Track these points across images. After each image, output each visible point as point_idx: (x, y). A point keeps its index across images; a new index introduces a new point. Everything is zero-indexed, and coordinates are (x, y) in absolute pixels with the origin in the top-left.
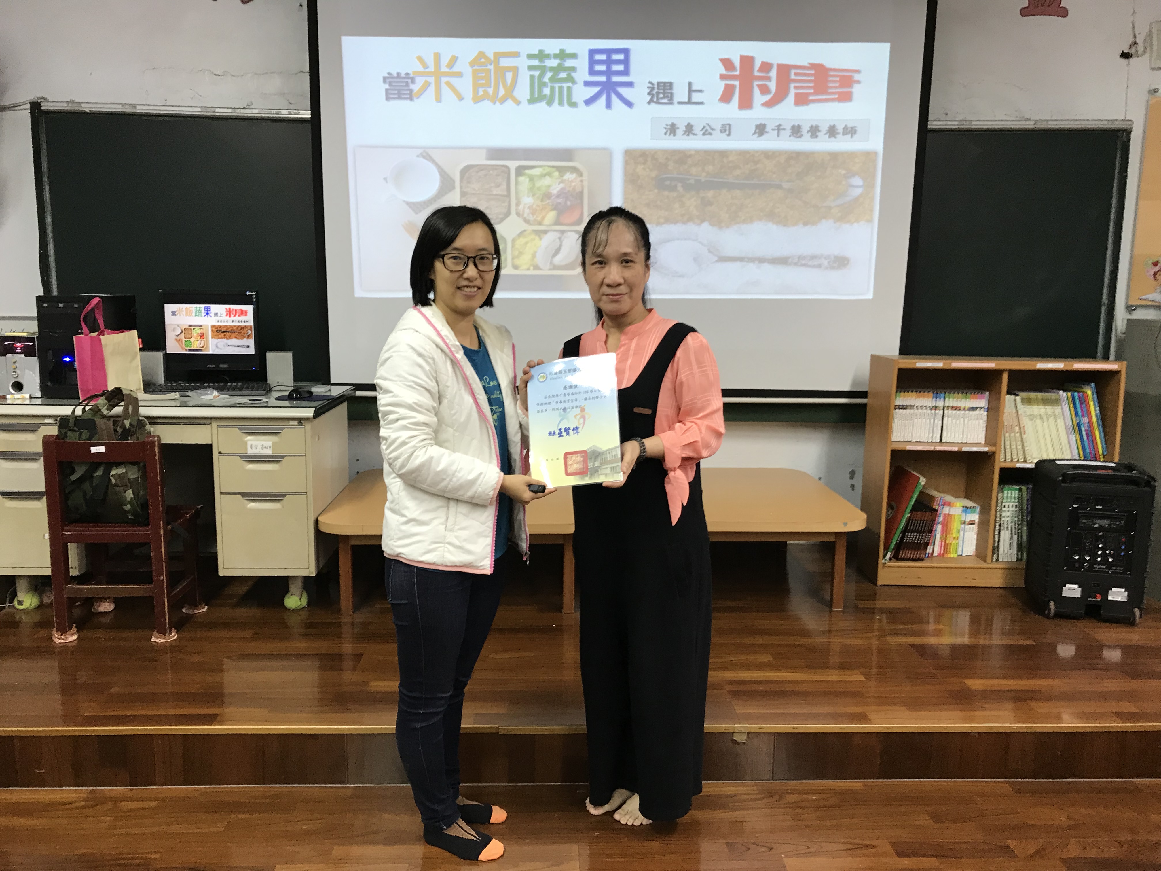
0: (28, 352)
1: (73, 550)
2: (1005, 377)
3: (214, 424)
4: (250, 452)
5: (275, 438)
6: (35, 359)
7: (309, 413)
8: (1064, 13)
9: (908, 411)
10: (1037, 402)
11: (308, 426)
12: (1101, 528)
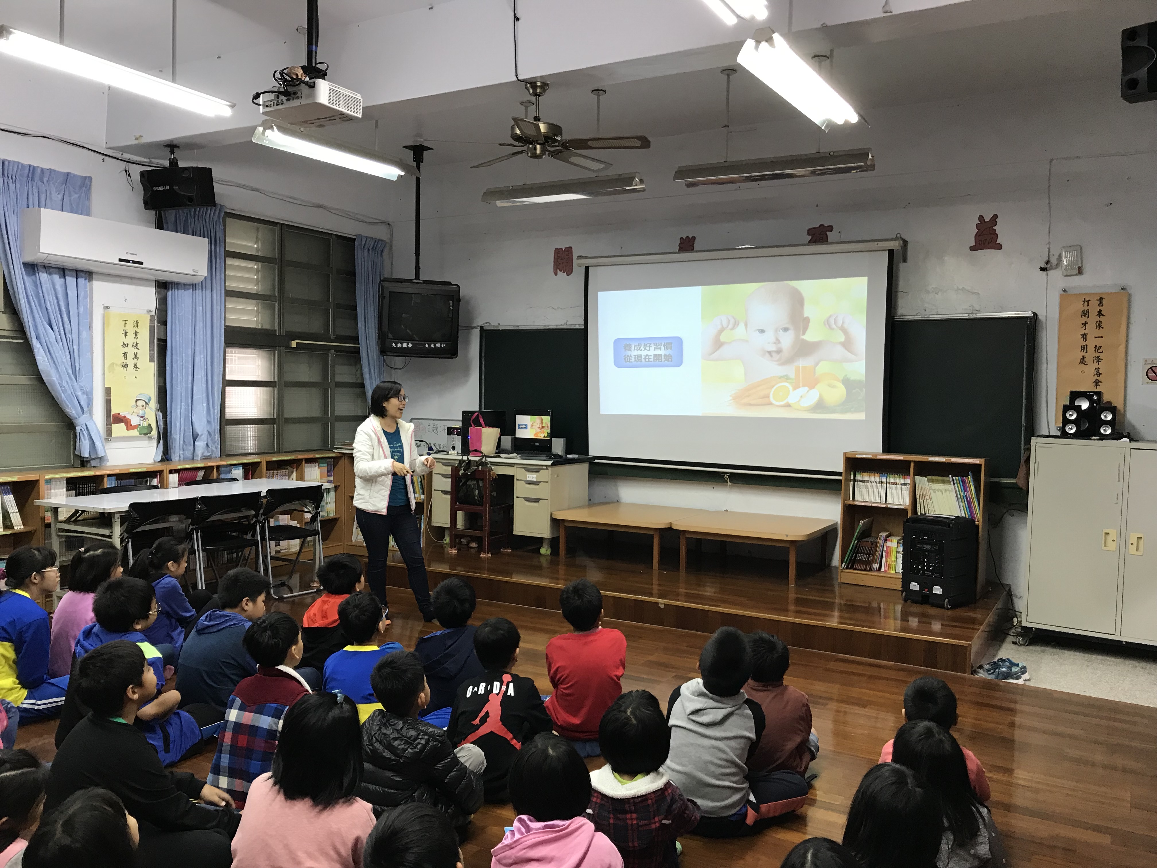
0: (458, 434)
1: (460, 515)
2: (912, 465)
3: (516, 467)
4: (528, 479)
5: (537, 474)
6: (460, 437)
7: (549, 463)
8: (1000, 247)
9: (866, 483)
10: (937, 482)
11: (550, 469)
12: (926, 550)
